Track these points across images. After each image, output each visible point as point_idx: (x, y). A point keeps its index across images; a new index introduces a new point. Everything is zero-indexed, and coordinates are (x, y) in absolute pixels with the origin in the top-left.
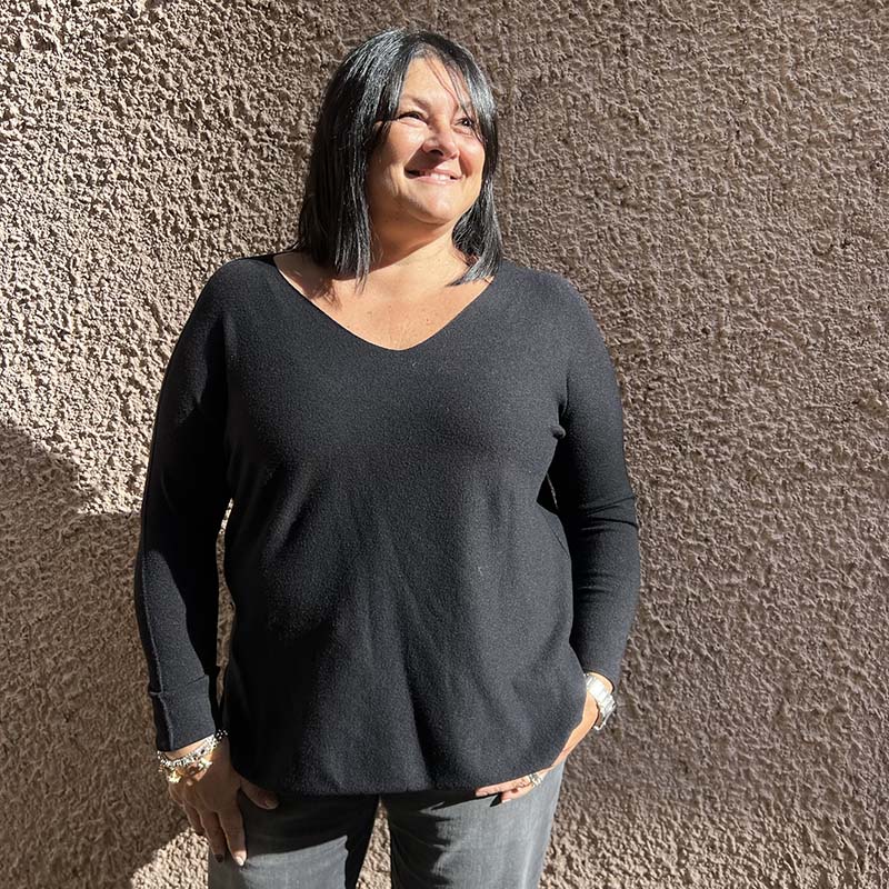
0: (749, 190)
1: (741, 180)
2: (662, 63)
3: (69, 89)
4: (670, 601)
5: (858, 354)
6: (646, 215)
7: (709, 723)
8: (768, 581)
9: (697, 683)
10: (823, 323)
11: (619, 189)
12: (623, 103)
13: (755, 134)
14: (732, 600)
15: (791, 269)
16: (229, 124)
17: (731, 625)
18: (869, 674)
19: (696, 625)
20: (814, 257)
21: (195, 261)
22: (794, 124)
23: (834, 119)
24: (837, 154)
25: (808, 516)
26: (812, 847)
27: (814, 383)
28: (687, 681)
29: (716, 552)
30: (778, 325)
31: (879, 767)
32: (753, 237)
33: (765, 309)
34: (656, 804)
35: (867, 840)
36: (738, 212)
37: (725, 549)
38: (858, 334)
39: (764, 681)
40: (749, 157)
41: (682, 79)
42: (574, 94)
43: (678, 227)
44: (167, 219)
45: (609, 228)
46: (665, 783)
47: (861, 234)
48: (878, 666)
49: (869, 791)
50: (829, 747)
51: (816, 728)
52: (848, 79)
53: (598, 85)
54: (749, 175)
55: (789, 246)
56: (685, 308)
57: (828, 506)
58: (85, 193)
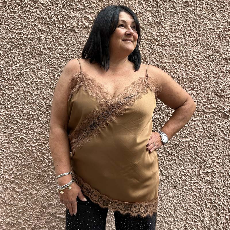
0: (189, 42)
1: (187, 39)
2: (167, 10)
3: (10, 14)
4: (171, 145)
5: (216, 83)
6: (163, 48)
7: (181, 176)
8: (195, 140)
9: (178, 166)
10: (208, 75)
11: (157, 41)
12: (157, 19)
13: (190, 28)
14: (187, 145)
15: (200, 61)
16: (55, 24)
17: (187, 151)
18: (221, 162)
19: (178, 152)
20: (205, 59)
21: (46, 60)
22: (200, 25)
23: (209, 24)
24: (210, 33)
25: (205, 123)
26: (207, 207)
27: (206, 90)
28: (176, 166)
29: (182, 133)
30: (197, 75)
31: (223, 185)
32: (190, 53)
33: (193, 71)
34: (168, 198)
35: (221, 204)
36: (186, 47)
37: (185, 132)
38: (216, 78)
39: (195, 165)
40: (189, 33)
41: (172, 14)
42: (145, 17)
43: (172, 51)
44: (38, 49)
45: (155, 51)
46: (171, 192)
47: (217, 53)
48: (222, 160)
49: (221, 191)
50: (211, 181)
51: (208, 176)
52: (213, 14)
53: (151, 15)
54: (189, 38)
55: (199, 56)
56: (174, 71)
57: (210, 120)
58: (15, 42)
